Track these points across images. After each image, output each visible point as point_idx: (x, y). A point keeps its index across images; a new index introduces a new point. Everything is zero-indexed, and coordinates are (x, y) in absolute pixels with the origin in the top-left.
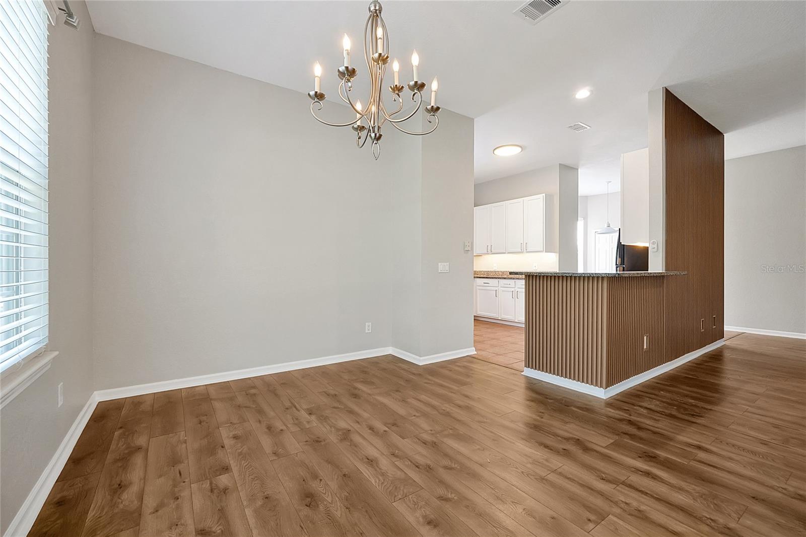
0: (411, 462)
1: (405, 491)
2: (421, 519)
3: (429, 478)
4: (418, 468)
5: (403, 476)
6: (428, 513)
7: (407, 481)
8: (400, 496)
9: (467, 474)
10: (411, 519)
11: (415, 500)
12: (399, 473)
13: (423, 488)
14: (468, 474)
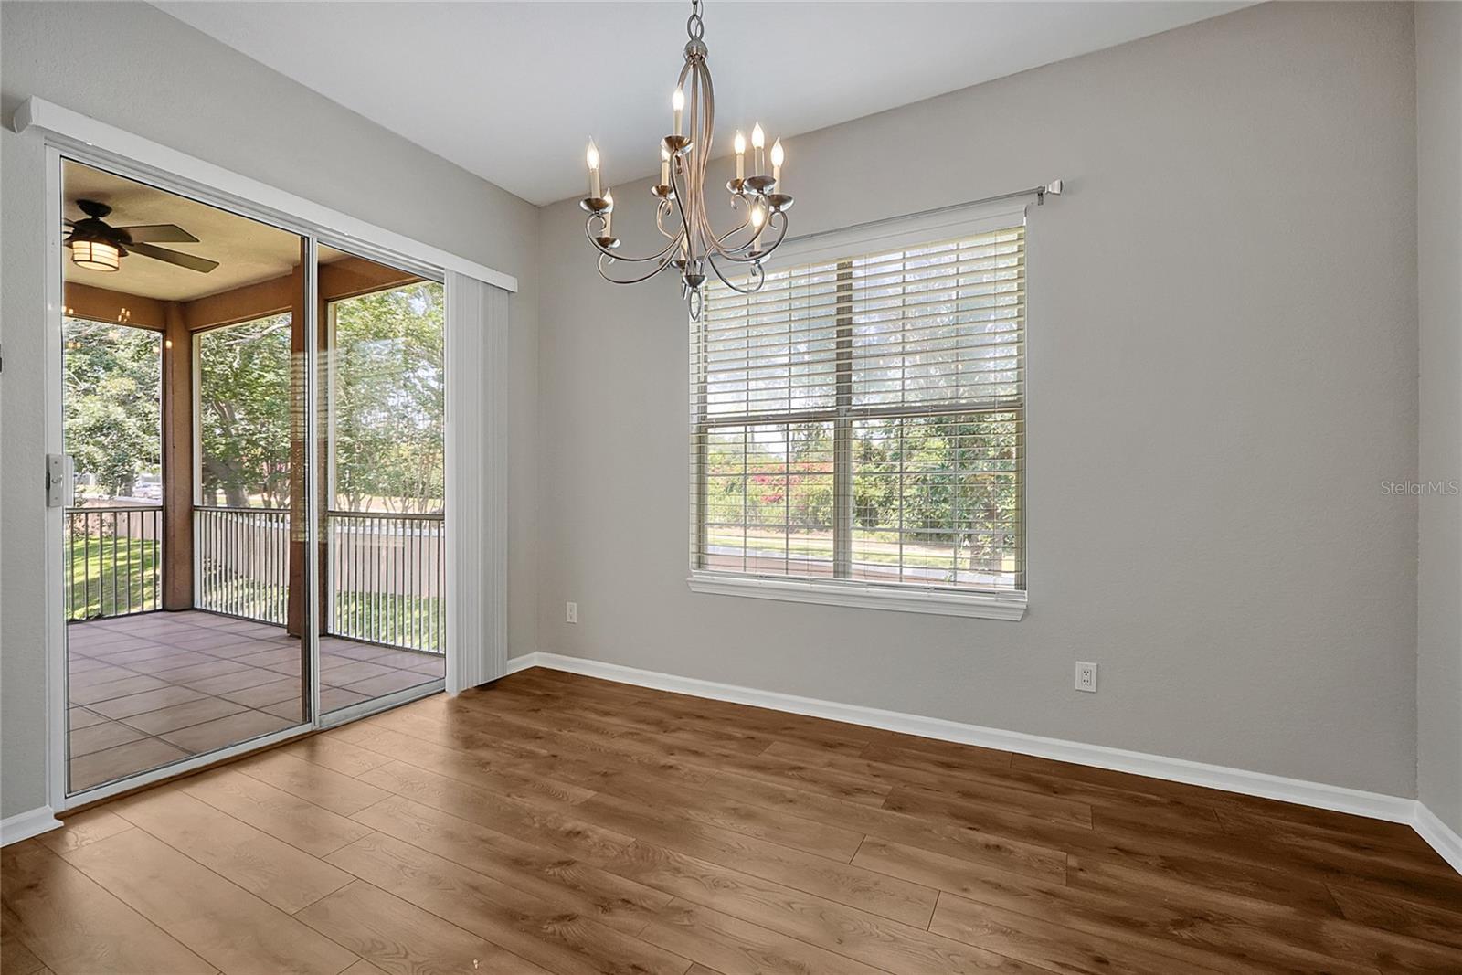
0: (643, 908)
1: (627, 857)
2: (590, 834)
3: (596, 888)
4: (624, 900)
5: (642, 877)
6: (583, 842)
7: (632, 872)
8: (630, 849)
9: (528, 917)
10: (602, 831)
11: (606, 851)
12: (653, 881)
13: (602, 869)
14: (525, 917)
